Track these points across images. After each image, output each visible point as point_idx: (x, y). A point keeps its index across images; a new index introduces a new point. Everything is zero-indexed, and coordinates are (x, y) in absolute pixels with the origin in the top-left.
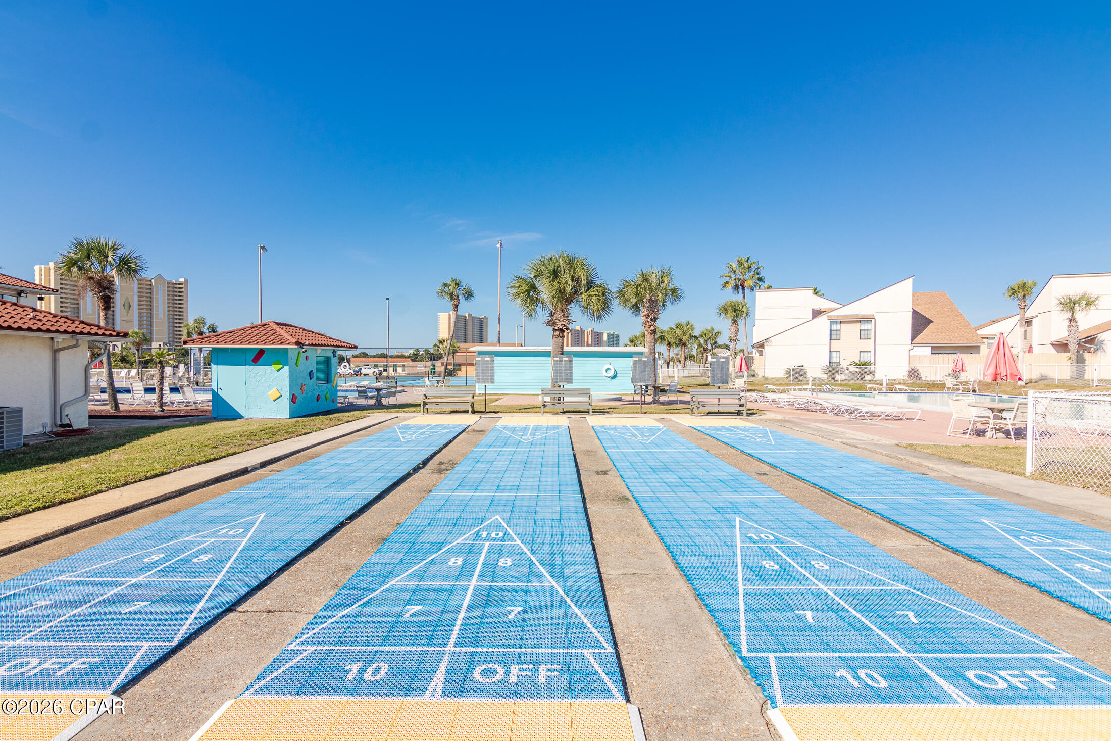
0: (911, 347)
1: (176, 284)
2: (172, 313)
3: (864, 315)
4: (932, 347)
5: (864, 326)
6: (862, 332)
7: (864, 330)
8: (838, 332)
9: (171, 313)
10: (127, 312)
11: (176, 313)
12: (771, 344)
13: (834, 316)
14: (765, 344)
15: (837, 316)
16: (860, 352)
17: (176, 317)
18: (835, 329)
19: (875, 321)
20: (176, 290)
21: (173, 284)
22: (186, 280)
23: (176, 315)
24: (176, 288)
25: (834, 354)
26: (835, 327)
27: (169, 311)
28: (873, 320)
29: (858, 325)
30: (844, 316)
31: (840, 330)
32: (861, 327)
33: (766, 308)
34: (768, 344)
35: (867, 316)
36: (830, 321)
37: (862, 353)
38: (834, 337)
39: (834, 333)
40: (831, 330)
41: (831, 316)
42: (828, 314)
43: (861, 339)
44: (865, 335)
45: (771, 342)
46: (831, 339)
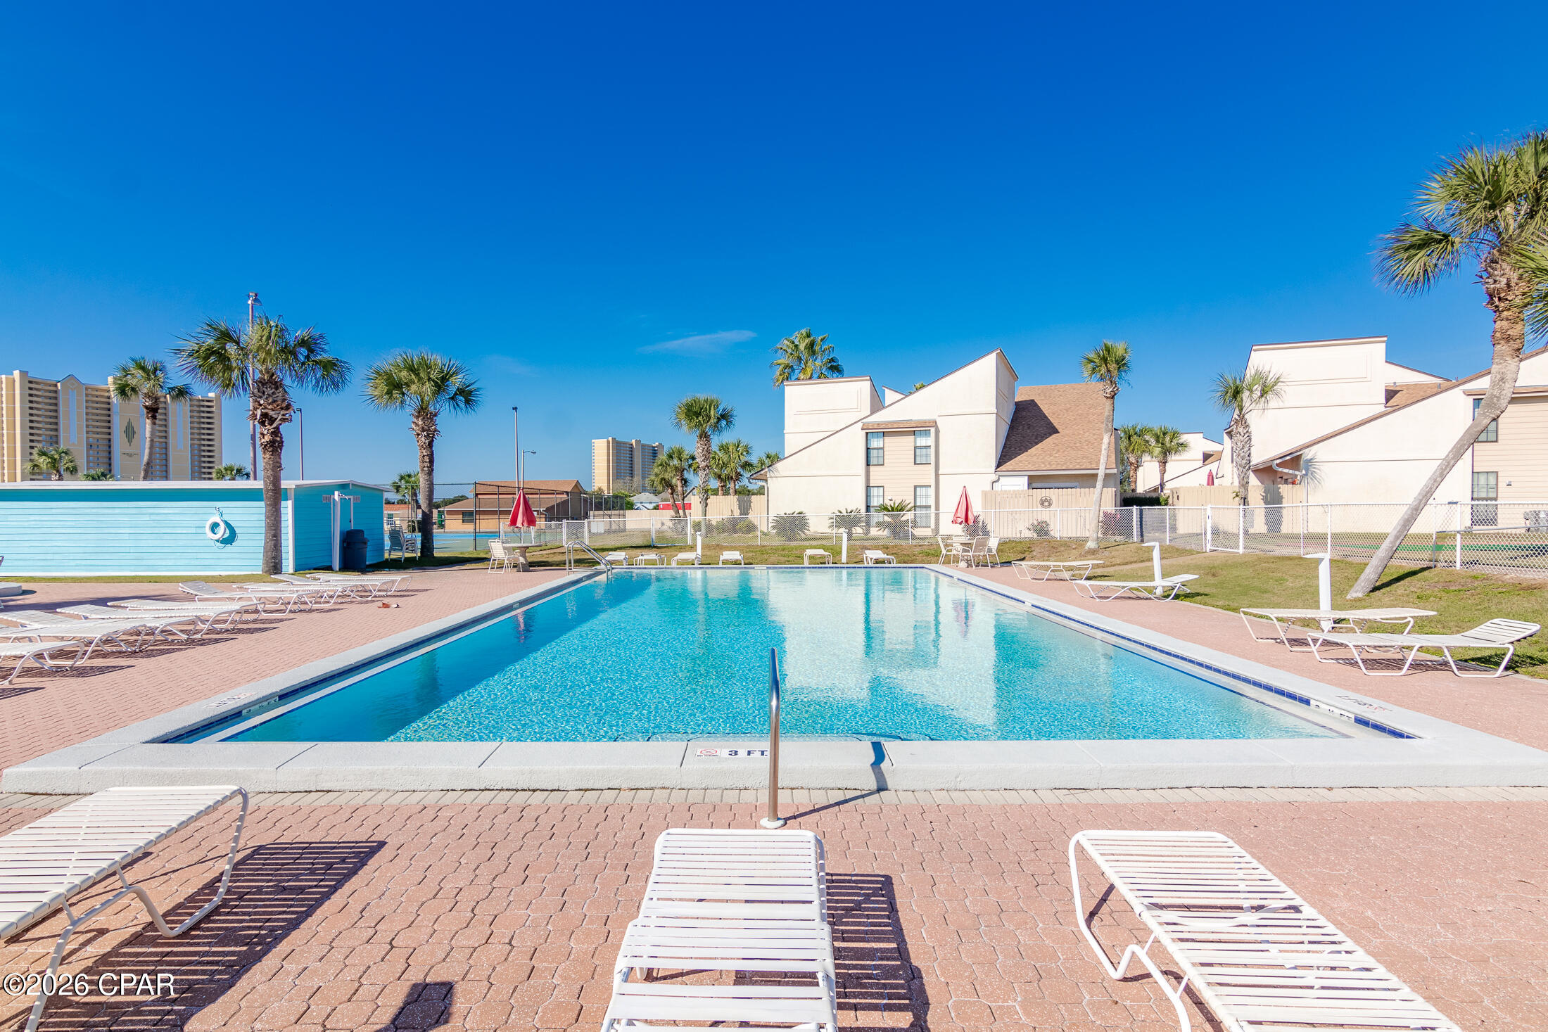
0: (994, 477)
1: (203, 401)
2: (198, 442)
3: (919, 421)
4: (1030, 477)
5: (922, 441)
6: (917, 450)
7: (921, 447)
8: (881, 451)
9: (196, 442)
10: (130, 441)
11: (203, 442)
12: (777, 474)
13: (873, 423)
14: (768, 475)
15: (878, 424)
16: (915, 487)
17: (203, 448)
18: (876, 446)
19: (937, 432)
20: (202, 409)
21: (199, 400)
23: (204, 445)
24: (203, 406)
25: (874, 492)
26: (875, 443)
27: (192, 439)
28: (933, 430)
29: (911, 438)
30: (889, 422)
31: (883, 448)
32: (915, 442)
33: (799, 413)
34: (772, 475)
35: (925, 422)
36: (867, 433)
37: (918, 489)
38: (873, 461)
39: (874, 453)
40: (868, 449)
41: (868, 424)
42: (864, 420)
43: (915, 464)
44: (921, 456)
45: (777, 471)
46: (868, 465)
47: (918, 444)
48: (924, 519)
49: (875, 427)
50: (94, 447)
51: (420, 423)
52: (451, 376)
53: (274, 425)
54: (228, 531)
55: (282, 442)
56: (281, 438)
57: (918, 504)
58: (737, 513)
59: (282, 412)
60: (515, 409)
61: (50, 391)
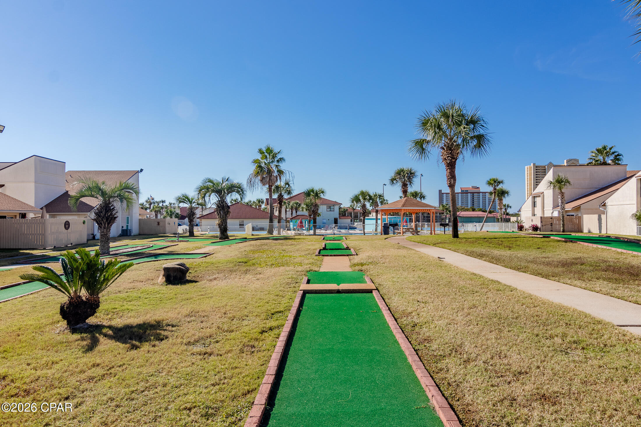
61: (543, 170)
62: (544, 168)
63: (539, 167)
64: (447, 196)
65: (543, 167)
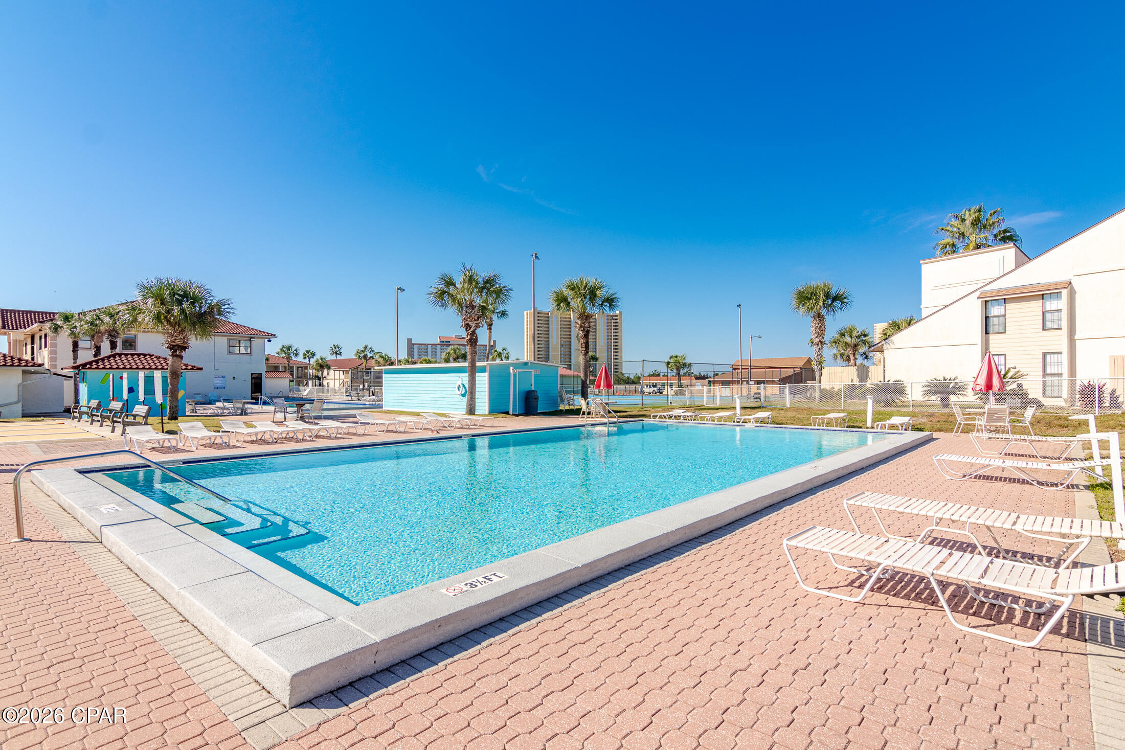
1: (614, 316)
2: (611, 341)
3: (1048, 284)
5: (1051, 305)
6: (1048, 316)
7: (1051, 311)
8: (1002, 319)
12: (892, 346)
13: (991, 291)
14: (884, 348)
15: (998, 291)
16: (1044, 354)
18: (995, 314)
19: (1072, 293)
22: (620, 312)
23: (614, 342)
26: (995, 311)
28: (1066, 291)
29: (1039, 303)
30: (1011, 288)
31: (1004, 316)
32: (1044, 306)
33: (936, 288)
34: (889, 347)
35: (1056, 284)
36: (986, 302)
37: (1048, 357)
38: (993, 328)
39: (993, 322)
40: (987, 318)
41: (986, 292)
42: (981, 290)
43: (1044, 328)
44: (1052, 320)
45: (893, 343)
46: (987, 333)
47: (1048, 308)
48: (1056, 389)
49: (994, 294)
50: (564, 346)
51: (579, 322)
52: (597, 290)
53: (472, 330)
54: (464, 389)
55: (477, 340)
56: (476, 336)
57: (1048, 371)
58: (856, 382)
59: (475, 322)
60: (739, 306)
61: (546, 317)
62: (547, 316)
63: (541, 313)
64: (419, 349)
65: (546, 314)
